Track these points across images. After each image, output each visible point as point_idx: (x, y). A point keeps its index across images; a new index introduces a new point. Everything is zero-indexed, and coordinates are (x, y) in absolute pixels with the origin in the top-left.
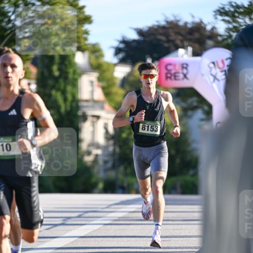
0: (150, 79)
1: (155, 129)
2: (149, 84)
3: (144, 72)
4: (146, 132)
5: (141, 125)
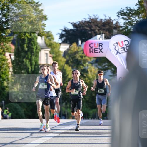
2: (100, 77)
4: (100, 92)
5: (98, 90)
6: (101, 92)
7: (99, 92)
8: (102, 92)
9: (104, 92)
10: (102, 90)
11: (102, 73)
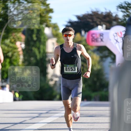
0: (69, 37)
1: (73, 69)
2: (68, 40)
4: (68, 72)
5: (65, 68)
6: (70, 72)
7: (65, 71)
8: (73, 72)
9: (76, 71)
10: (72, 66)
11: (72, 33)
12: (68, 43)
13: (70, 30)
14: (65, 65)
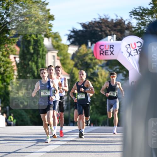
0: (114, 78)
3: (112, 76)
4: (111, 95)
8: (114, 95)
11: (115, 75)
12: (113, 81)
13: (114, 74)
14: (110, 91)
